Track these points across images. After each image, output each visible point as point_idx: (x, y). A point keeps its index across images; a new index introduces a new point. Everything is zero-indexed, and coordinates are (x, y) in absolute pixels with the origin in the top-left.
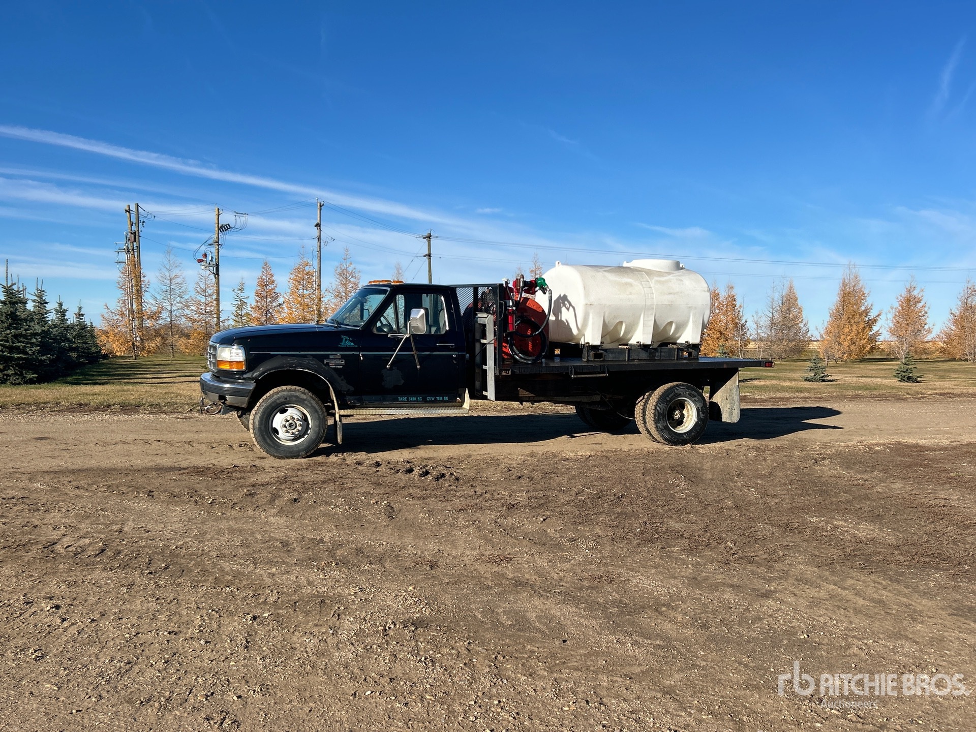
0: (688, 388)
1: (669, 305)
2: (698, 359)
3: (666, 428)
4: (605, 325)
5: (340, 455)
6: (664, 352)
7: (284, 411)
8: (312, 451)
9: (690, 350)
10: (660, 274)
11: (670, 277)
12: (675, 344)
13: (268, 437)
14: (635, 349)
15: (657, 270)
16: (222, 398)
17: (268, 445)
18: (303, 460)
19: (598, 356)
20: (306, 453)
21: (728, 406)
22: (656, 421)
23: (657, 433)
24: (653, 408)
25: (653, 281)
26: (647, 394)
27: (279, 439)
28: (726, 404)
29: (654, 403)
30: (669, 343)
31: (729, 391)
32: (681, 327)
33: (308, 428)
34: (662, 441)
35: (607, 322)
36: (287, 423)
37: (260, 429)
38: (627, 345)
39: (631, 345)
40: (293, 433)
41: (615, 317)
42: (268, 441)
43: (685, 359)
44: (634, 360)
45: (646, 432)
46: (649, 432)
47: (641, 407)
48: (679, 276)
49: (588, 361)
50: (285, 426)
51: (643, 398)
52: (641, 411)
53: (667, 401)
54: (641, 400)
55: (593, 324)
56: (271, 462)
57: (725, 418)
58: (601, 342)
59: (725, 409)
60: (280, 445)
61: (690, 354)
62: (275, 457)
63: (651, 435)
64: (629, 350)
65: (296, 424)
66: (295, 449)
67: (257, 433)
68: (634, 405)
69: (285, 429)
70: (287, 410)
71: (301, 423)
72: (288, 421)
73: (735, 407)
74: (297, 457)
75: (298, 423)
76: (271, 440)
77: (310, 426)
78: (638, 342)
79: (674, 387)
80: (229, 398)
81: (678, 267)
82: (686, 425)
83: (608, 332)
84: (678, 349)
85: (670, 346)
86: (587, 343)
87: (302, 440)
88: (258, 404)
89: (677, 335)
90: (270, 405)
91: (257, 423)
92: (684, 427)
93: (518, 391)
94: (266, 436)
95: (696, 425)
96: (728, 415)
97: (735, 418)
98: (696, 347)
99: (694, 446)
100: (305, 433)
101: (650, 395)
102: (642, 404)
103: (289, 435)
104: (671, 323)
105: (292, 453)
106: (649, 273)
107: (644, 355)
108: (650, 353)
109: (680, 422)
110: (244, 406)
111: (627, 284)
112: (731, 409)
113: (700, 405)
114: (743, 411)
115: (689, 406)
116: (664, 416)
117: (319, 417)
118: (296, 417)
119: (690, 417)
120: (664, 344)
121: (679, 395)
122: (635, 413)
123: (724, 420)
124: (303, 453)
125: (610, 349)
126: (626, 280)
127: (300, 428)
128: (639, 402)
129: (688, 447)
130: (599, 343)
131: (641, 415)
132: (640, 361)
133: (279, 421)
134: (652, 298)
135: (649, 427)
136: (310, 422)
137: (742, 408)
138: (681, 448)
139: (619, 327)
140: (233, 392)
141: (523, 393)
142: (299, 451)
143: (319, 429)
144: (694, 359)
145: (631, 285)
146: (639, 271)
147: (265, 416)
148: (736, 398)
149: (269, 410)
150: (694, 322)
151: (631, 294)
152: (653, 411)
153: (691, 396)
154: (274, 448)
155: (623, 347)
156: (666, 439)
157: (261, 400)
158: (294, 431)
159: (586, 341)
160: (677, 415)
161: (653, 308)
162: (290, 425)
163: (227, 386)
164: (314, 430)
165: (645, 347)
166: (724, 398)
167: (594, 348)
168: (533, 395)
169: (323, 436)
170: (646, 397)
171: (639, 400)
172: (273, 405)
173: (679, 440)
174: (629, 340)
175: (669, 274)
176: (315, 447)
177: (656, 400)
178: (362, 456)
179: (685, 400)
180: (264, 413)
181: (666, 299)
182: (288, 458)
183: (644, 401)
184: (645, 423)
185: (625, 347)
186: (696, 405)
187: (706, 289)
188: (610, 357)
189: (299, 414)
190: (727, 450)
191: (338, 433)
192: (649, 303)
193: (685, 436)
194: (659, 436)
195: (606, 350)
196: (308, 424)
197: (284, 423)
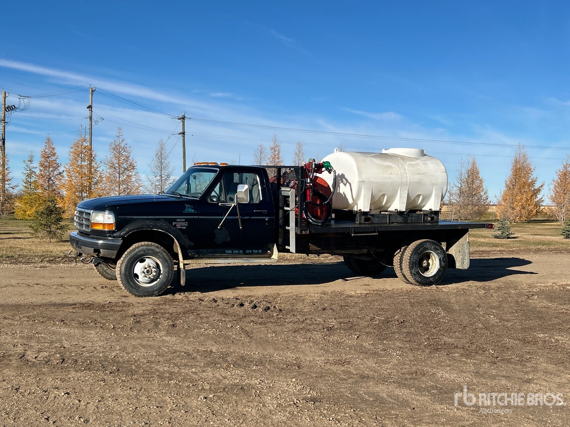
0: (433, 243)
1: (418, 182)
2: (438, 222)
3: (418, 273)
4: (373, 197)
5: (182, 294)
6: (414, 217)
7: (142, 261)
8: (163, 291)
9: (433, 215)
10: (411, 159)
11: (418, 161)
12: (421, 211)
13: (131, 281)
14: (393, 215)
15: (409, 156)
16: (97, 251)
17: (131, 286)
18: (157, 298)
19: (367, 220)
20: (159, 293)
21: (461, 257)
22: (411, 268)
23: (411, 277)
24: (409, 258)
25: (406, 164)
26: (403, 248)
27: (138, 281)
28: (459, 255)
29: (409, 255)
30: (417, 210)
31: (461, 246)
32: (426, 198)
33: (160, 274)
34: (415, 283)
35: (374, 194)
36: (146, 270)
37: (125, 274)
38: (387, 211)
39: (390, 211)
40: (150, 278)
41: (380, 191)
42: (131, 283)
43: (429, 222)
44: (393, 223)
45: (402, 276)
46: (404, 276)
47: (399, 258)
48: (424, 160)
49: (360, 223)
50: (144, 273)
51: (400, 251)
52: (399, 261)
53: (419, 253)
54: (399, 253)
55: (364, 196)
56: (132, 299)
57: (458, 266)
58: (370, 210)
59: (458, 259)
60: (139, 287)
61: (432, 218)
62: (136, 295)
63: (406, 278)
64: (389, 215)
65: (152, 270)
66: (151, 290)
67: (123, 277)
68: (393, 256)
69: (143, 274)
70: (145, 260)
71: (155, 270)
72: (146, 268)
73: (466, 258)
74: (152, 295)
75: (153, 270)
76: (133, 283)
77: (162, 272)
78: (396, 210)
79: (423, 242)
80: (103, 251)
81: (423, 154)
82: (431, 271)
83: (375, 202)
84: (425, 215)
85: (418, 213)
86: (359, 210)
87: (156, 282)
88: (124, 256)
89: (422, 205)
90: (133, 256)
91: (123, 270)
92: (430, 273)
93: (309, 245)
94: (129, 280)
95: (439, 271)
96: (460, 263)
97: (466, 266)
98: (437, 213)
99: (437, 286)
100: (158, 277)
101: (405, 249)
102: (399, 255)
103: (146, 279)
104: (419, 195)
105: (148, 293)
106: (403, 158)
107: (400, 219)
108: (405, 218)
109: (427, 269)
110: (114, 257)
111: (388, 166)
112: (463, 259)
113: (442, 256)
114: (471, 261)
115: (433, 257)
116: (416, 265)
117: (169, 265)
118: (152, 265)
119: (434, 265)
120: (414, 211)
121: (427, 249)
122: (394, 262)
123: (457, 267)
124: (156, 293)
125: (376, 215)
126: (387, 163)
127: (154, 274)
128: (397, 254)
129: (434, 287)
130: (368, 210)
131: (399, 263)
132: (397, 224)
133: (139, 268)
134: (406, 177)
135: (405, 273)
136: (161, 269)
137: (471, 258)
138: (429, 288)
139: (382, 198)
140: (105, 247)
141: (312, 247)
142: (154, 291)
143: (169, 275)
144: (435, 222)
145: (391, 167)
146: (395, 157)
147: (129, 265)
148: (467, 251)
149: (132, 260)
150: (436, 195)
151: (391, 174)
152: (408, 261)
153: (435, 250)
154: (135, 289)
155: (385, 213)
156: (417, 282)
157: (126, 253)
158: (150, 276)
159: (359, 209)
160: (425, 264)
161: (407, 185)
162: (148, 271)
163: (101, 242)
164: (164, 275)
165: (401, 213)
166: (458, 251)
167: (365, 213)
168: (320, 249)
169: (171, 280)
170: (402, 250)
171: (397, 252)
172: (135, 256)
173: (427, 282)
174: (389, 207)
175: (417, 159)
176: (165, 288)
177: (410, 252)
178: (198, 294)
179: (431, 253)
180: (128, 262)
181: (416, 178)
182: (145, 296)
183: (401, 253)
184: (401, 269)
185: (387, 213)
186: (438, 256)
187: (444, 171)
188: (376, 220)
189: (154, 263)
190: (463, 289)
191: (182, 277)
192: (404, 181)
193: (431, 279)
194: (412, 279)
195: (373, 215)
196: (160, 271)
197: (143, 270)
